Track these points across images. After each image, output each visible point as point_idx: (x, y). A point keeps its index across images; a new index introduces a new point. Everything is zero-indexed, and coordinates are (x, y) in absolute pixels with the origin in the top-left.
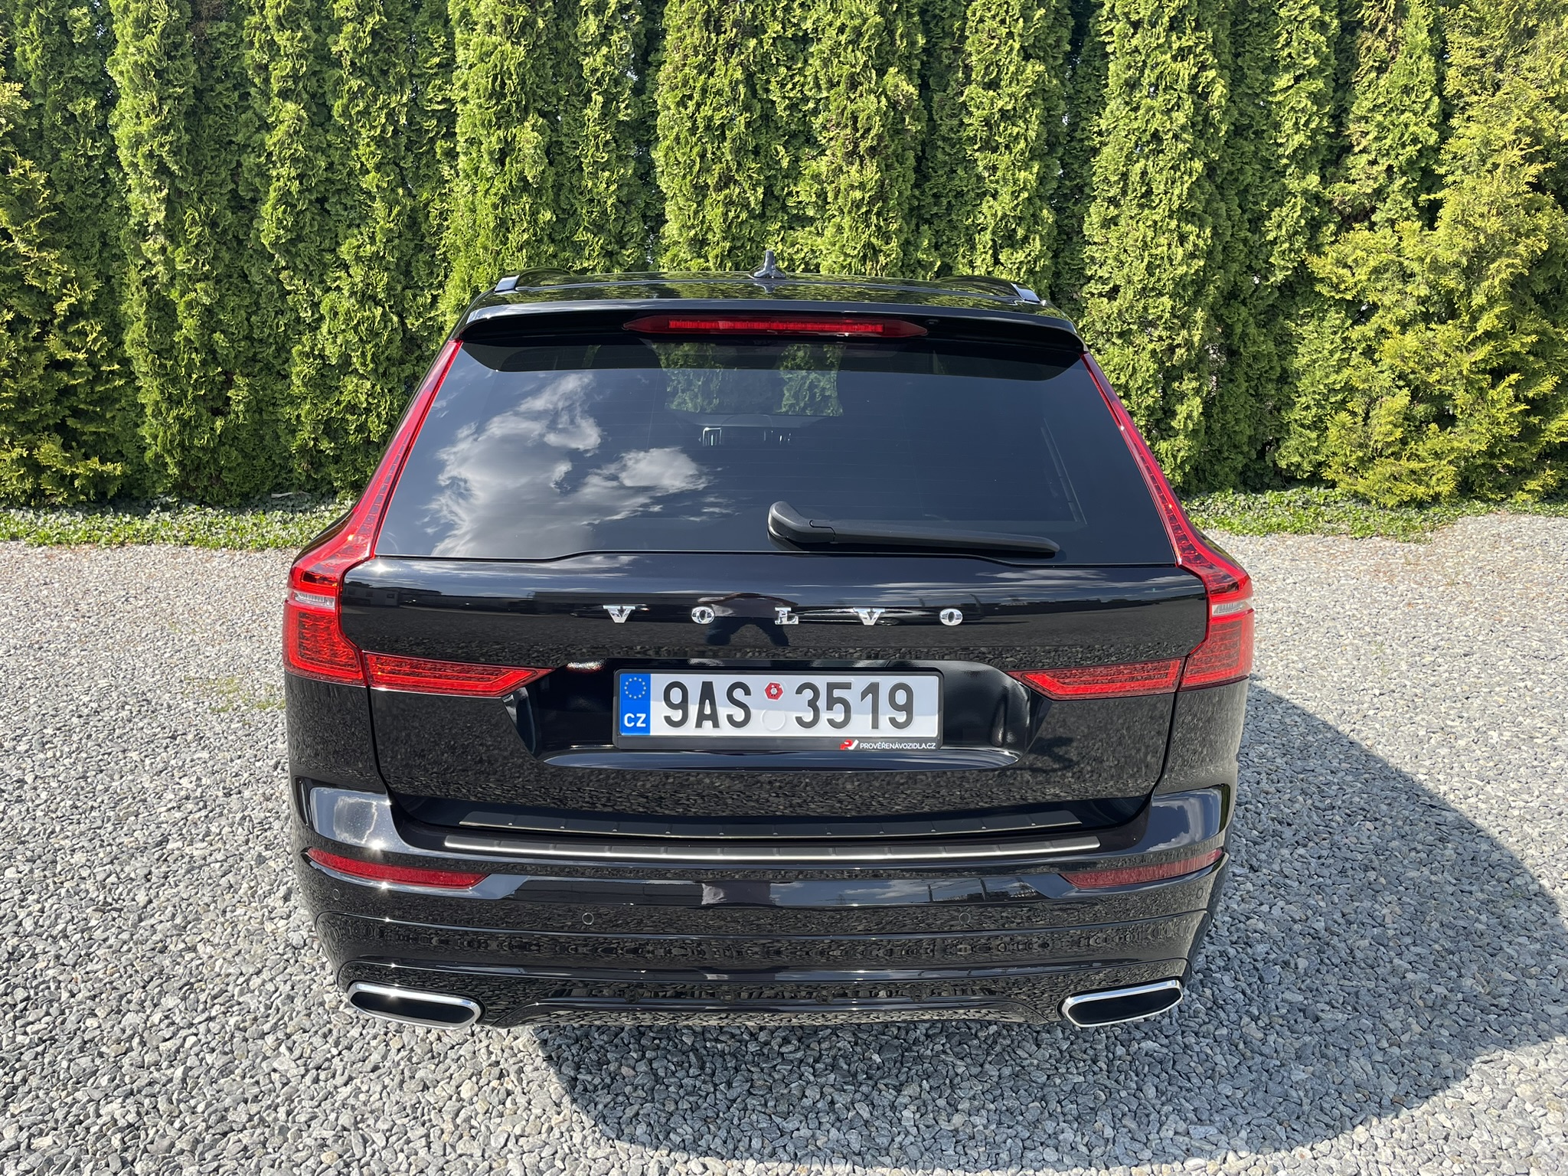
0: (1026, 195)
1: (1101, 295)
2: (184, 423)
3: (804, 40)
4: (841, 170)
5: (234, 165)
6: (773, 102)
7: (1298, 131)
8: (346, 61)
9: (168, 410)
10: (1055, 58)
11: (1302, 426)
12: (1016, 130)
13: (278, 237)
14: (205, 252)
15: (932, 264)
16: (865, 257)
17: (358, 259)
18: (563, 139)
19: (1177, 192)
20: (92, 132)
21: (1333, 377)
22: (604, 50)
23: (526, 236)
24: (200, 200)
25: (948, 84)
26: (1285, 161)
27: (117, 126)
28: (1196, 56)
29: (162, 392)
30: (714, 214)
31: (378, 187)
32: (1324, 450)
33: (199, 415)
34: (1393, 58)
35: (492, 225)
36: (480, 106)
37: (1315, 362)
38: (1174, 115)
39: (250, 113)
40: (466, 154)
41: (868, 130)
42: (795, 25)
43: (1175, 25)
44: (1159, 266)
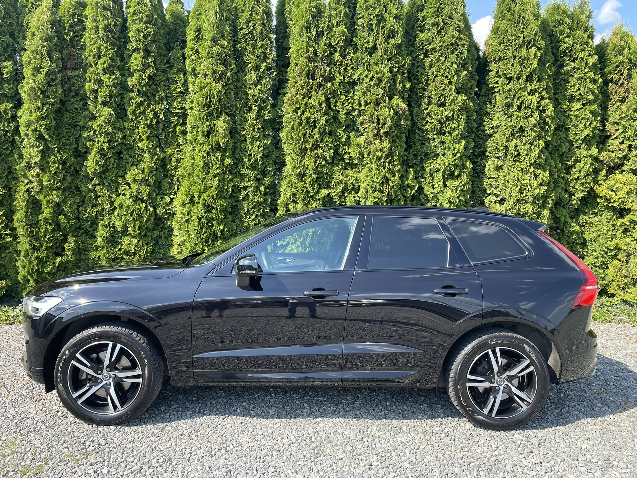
0: (459, 155)
1: (495, 202)
2: (40, 261)
3: (353, 84)
4: (371, 142)
5: (78, 136)
6: (339, 111)
7: (586, 128)
8: (136, 90)
9: (32, 254)
10: (471, 94)
11: (596, 266)
12: (454, 125)
13: (96, 170)
14: (58, 176)
15: (414, 186)
16: (383, 183)
17: (135, 180)
18: (238, 126)
19: (533, 155)
20: (9, 119)
21: (609, 244)
22: (259, 87)
23: (218, 171)
24: (59, 152)
25: (421, 104)
26: (580, 142)
27: (21, 116)
28: (539, 93)
29: (30, 245)
30: (309, 162)
31: (147, 147)
32: (607, 279)
33: (48, 256)
34: (627, 96)
35: (202, 165)
36: (199, 111)
37: (599, 236)
38: (530, 119)
39: (87, 112)
40: (191, 133)
41: (385, 124)
42: (349, 77)
43: (529, 79)
44: (525, 189)
